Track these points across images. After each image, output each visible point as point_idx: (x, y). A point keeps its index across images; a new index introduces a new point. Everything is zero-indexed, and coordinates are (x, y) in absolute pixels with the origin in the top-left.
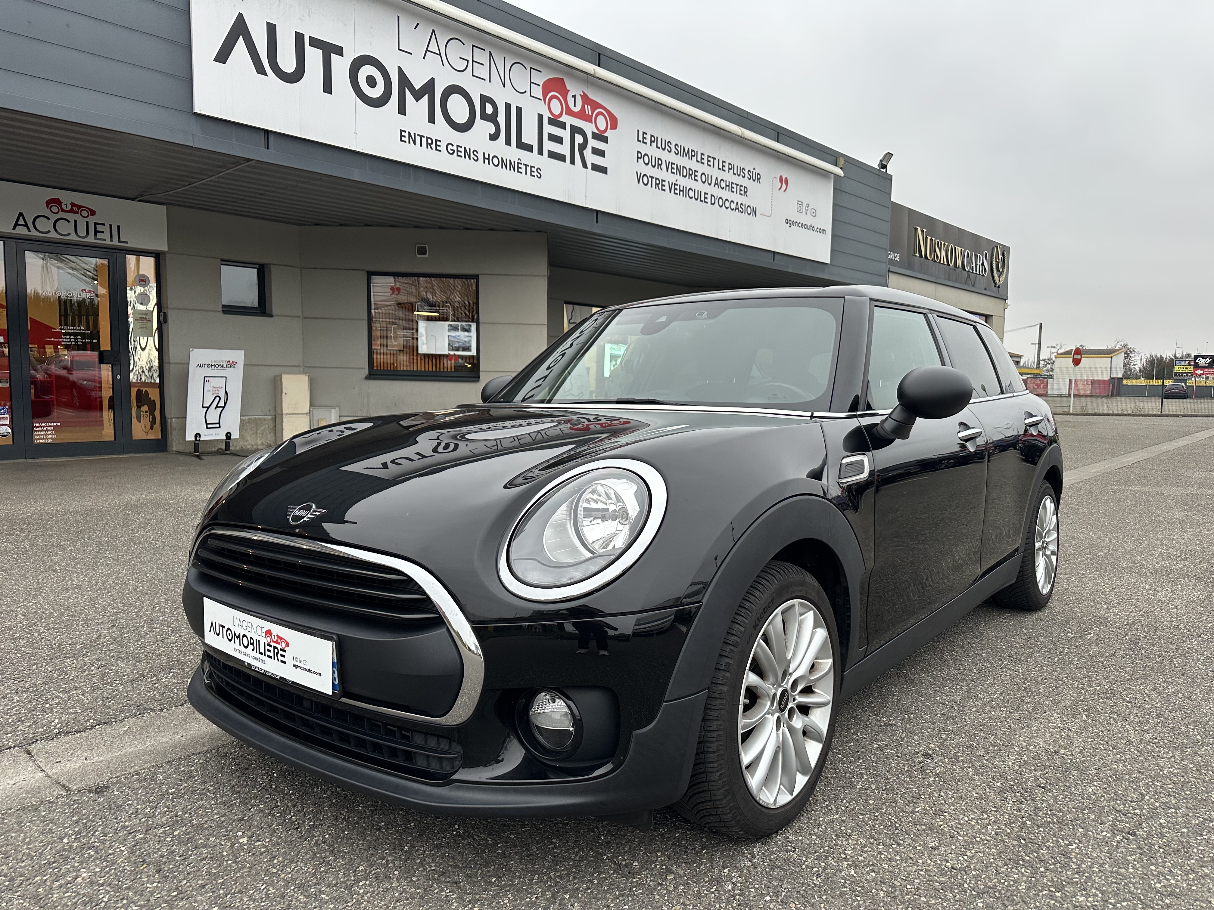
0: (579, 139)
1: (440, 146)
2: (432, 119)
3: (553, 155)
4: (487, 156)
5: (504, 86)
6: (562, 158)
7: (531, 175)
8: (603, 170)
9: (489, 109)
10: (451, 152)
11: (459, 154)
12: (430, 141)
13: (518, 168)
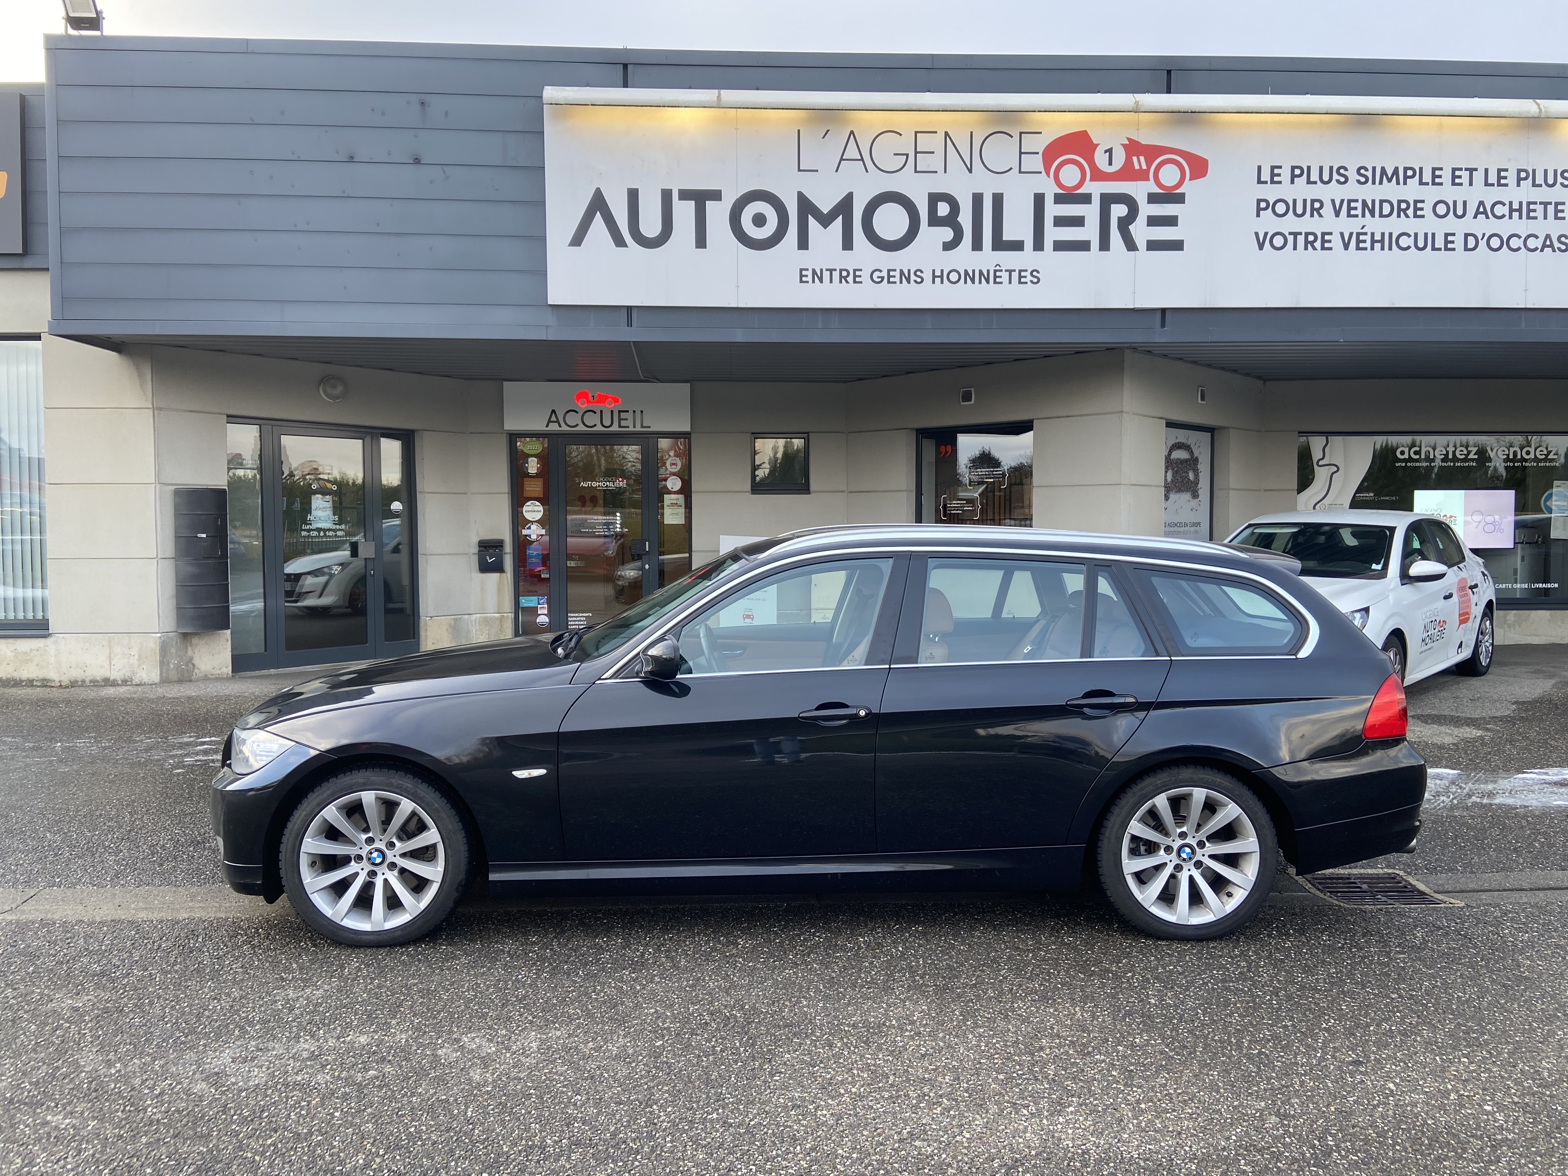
0: (1119, 211)
1: (860, 276)
2: (848, 243)
3: (1060, 246)
4: (938, 273)
5: (970, 171)
6: (1083, 246)
7: (1020, 282)
8: (1177, 245)
9: (943, 209)
10: (880, 279)
11: (892, 280)
12: (844, 274)
13: (995, 277)
